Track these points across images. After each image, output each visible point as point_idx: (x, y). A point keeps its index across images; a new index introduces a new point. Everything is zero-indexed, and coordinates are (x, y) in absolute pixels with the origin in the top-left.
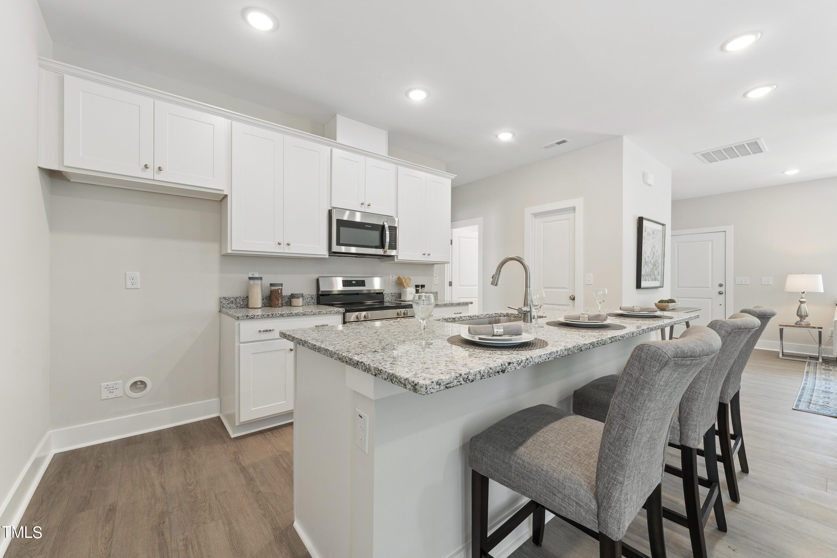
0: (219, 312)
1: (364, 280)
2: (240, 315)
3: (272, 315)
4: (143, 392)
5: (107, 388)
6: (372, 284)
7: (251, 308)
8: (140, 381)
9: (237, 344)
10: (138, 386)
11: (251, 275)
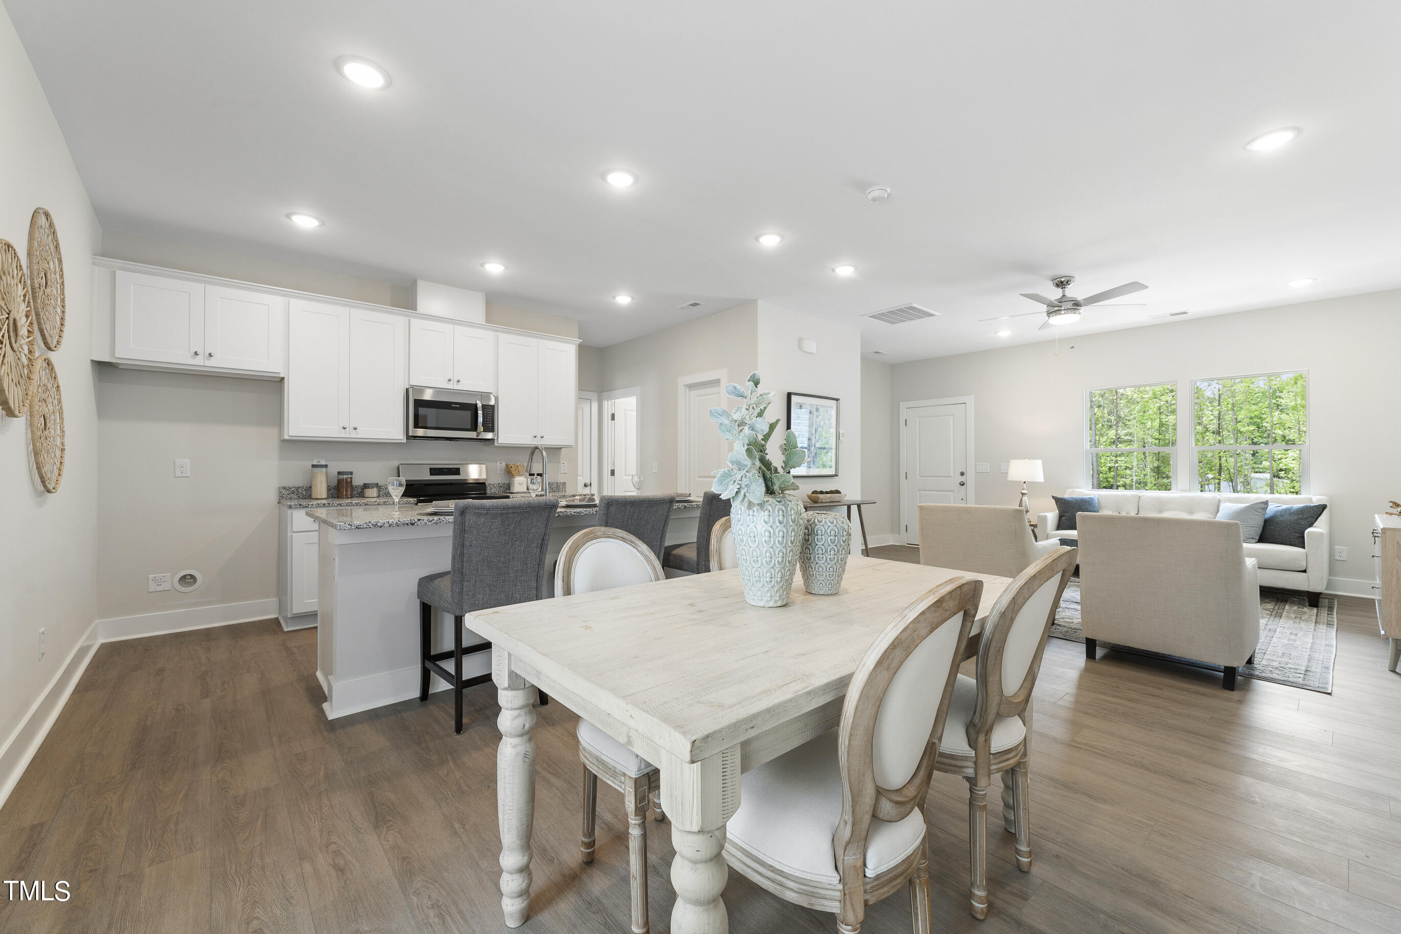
0: (278, 503)
1: (459, 468)
2: (293, 504)
3: (329, 504)
4: (194, 586)
5: (155, 580)
6: (467, 473)
7: (313, 499)
8: (190, 575)
9: (289, 534)
10: (187, 581)
11: (316, 462)
